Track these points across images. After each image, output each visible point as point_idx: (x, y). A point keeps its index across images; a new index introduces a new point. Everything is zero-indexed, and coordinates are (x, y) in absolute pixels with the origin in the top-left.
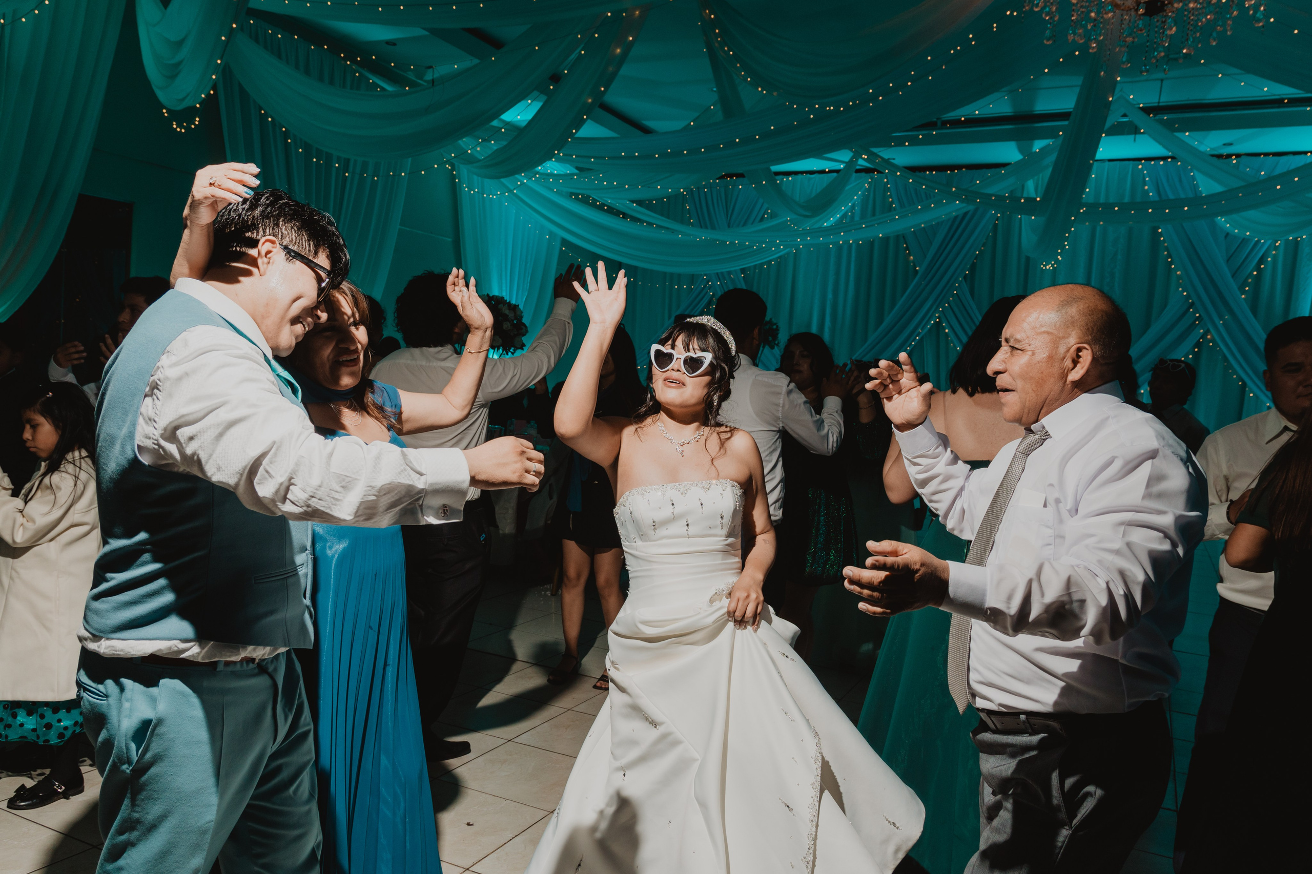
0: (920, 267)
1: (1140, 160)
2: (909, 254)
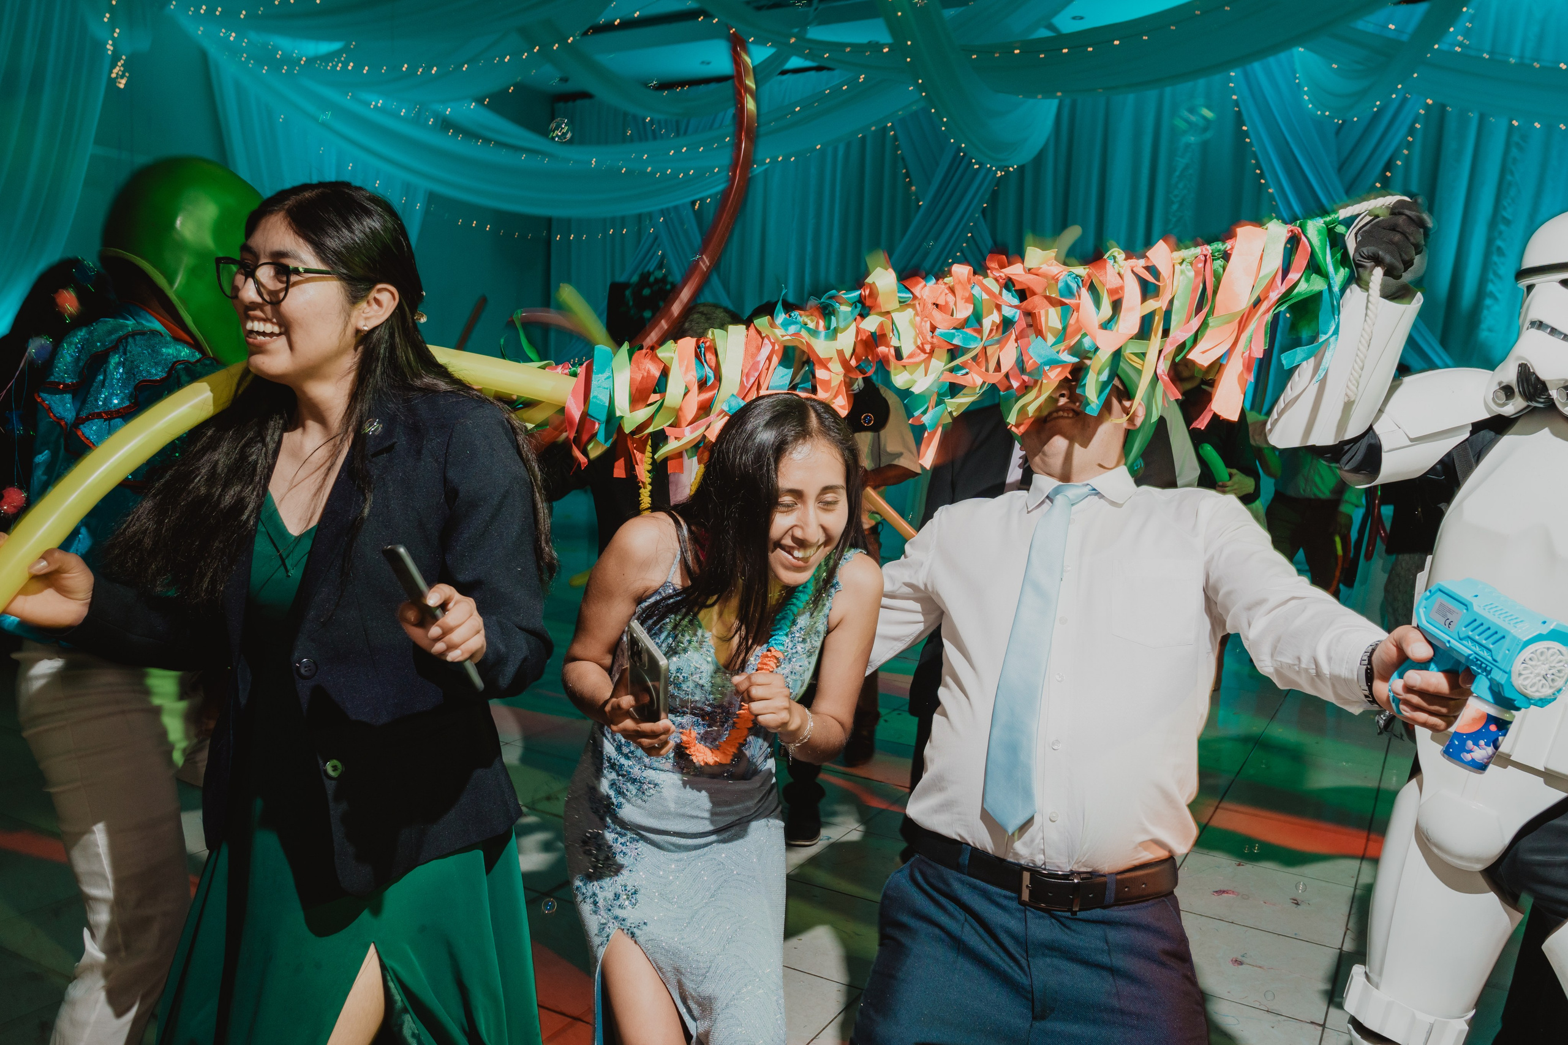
0: (924, 201)
2: (910, 184)
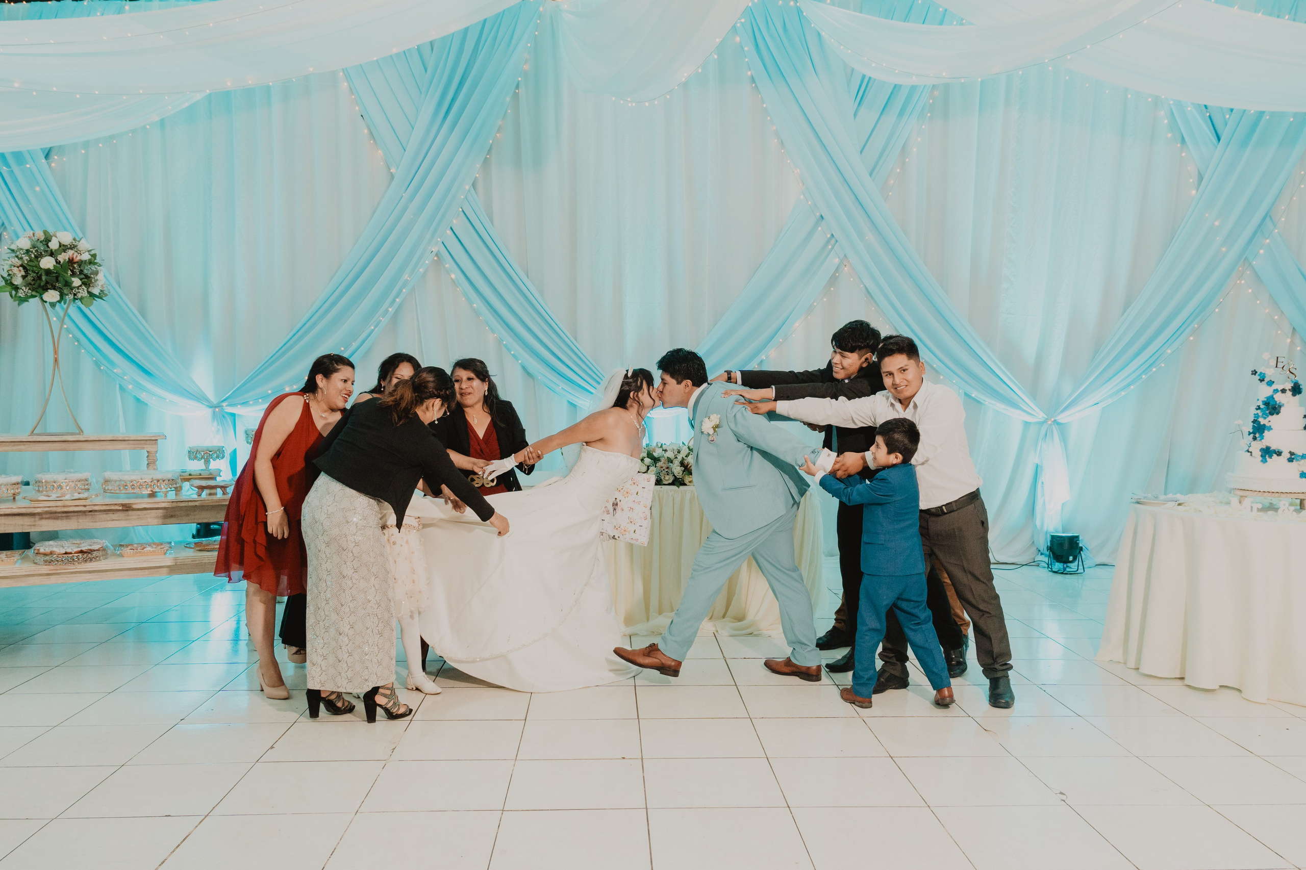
0: (398, 168)
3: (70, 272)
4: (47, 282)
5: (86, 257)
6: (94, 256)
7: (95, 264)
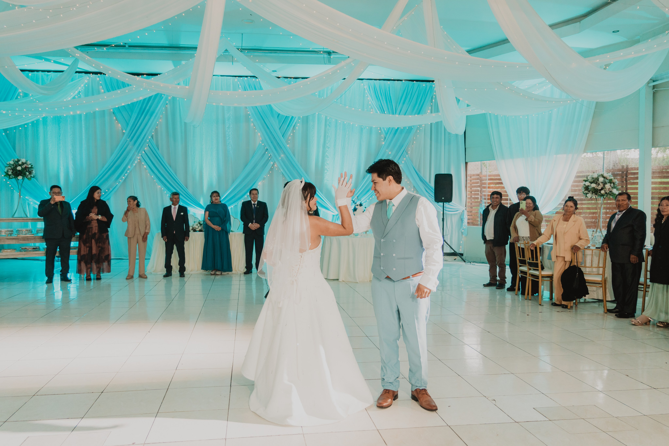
0: (126, 130)
1: (236, 76)
3: (25, 171)
4: (19, 174)
5: (30, 166)
6: (32, 166)
7: (33, 168)
